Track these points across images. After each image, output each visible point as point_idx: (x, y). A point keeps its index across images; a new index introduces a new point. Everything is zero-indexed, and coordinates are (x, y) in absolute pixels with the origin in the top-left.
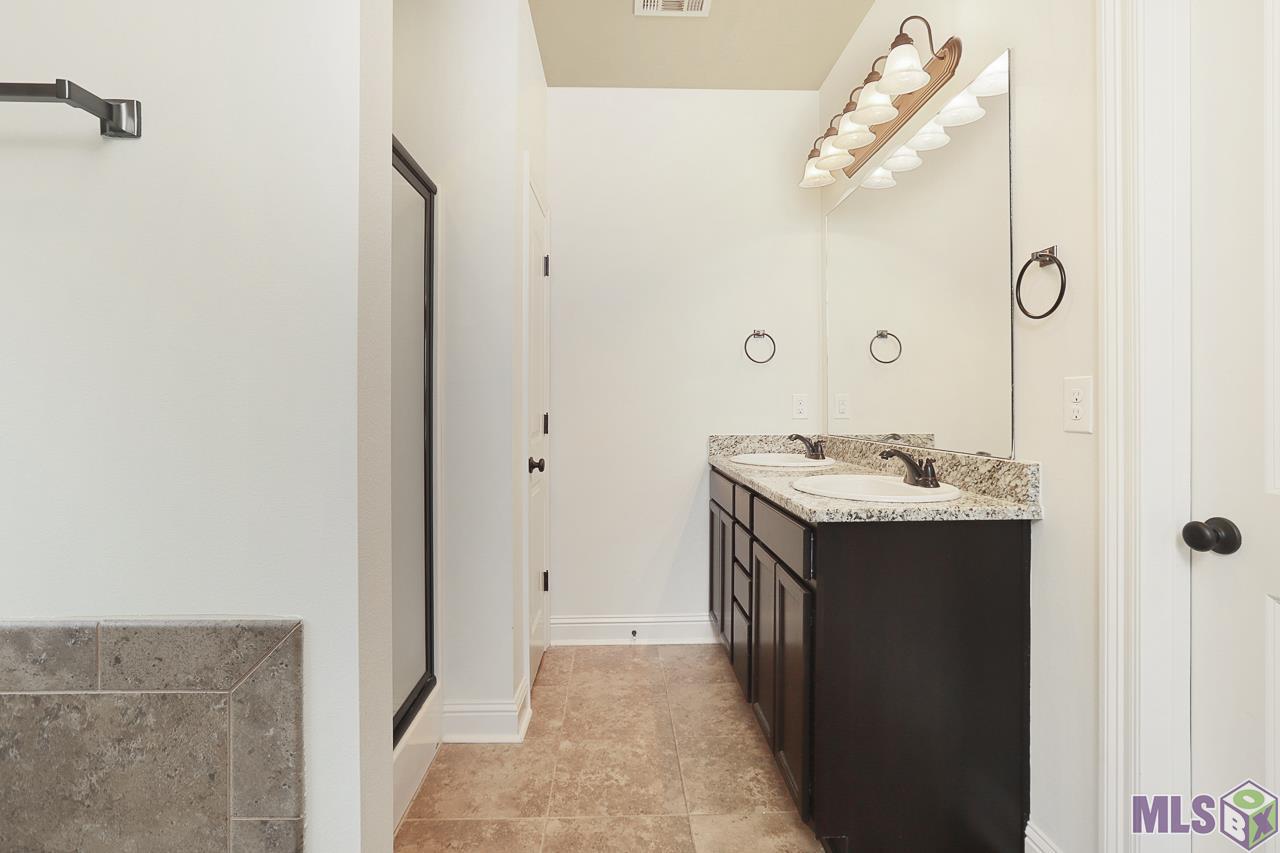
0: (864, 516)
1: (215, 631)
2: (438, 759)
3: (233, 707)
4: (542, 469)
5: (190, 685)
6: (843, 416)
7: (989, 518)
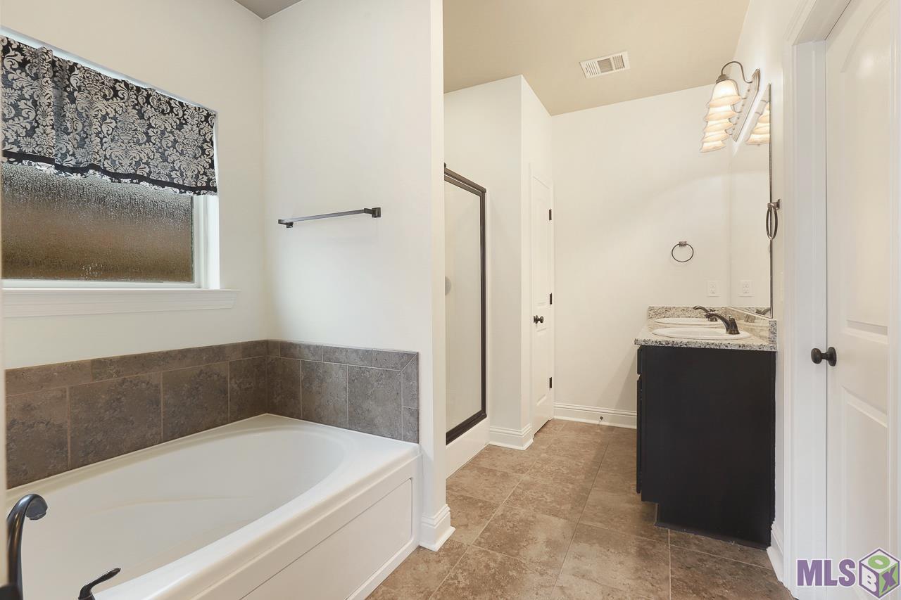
0: (664, 343)
1: (398, 354)
2: (486, 449)
3: (402, 375)
4: (542, 322)
5: (392, 368)
6: (746, 295)
7: (741, 349)
